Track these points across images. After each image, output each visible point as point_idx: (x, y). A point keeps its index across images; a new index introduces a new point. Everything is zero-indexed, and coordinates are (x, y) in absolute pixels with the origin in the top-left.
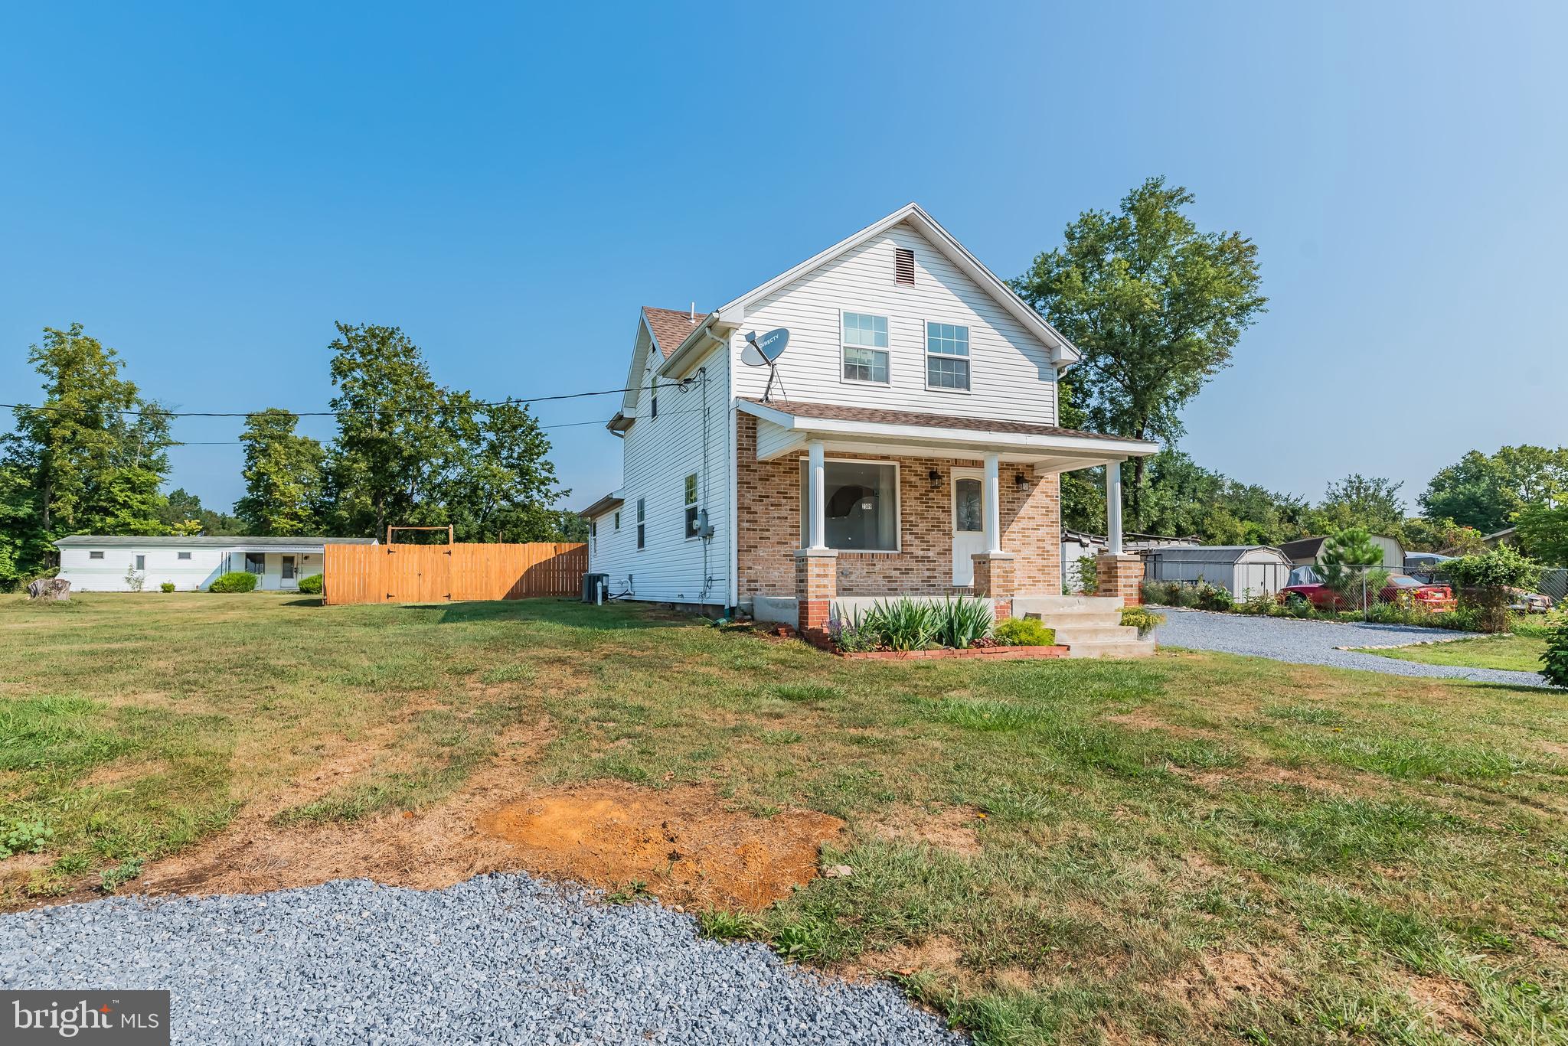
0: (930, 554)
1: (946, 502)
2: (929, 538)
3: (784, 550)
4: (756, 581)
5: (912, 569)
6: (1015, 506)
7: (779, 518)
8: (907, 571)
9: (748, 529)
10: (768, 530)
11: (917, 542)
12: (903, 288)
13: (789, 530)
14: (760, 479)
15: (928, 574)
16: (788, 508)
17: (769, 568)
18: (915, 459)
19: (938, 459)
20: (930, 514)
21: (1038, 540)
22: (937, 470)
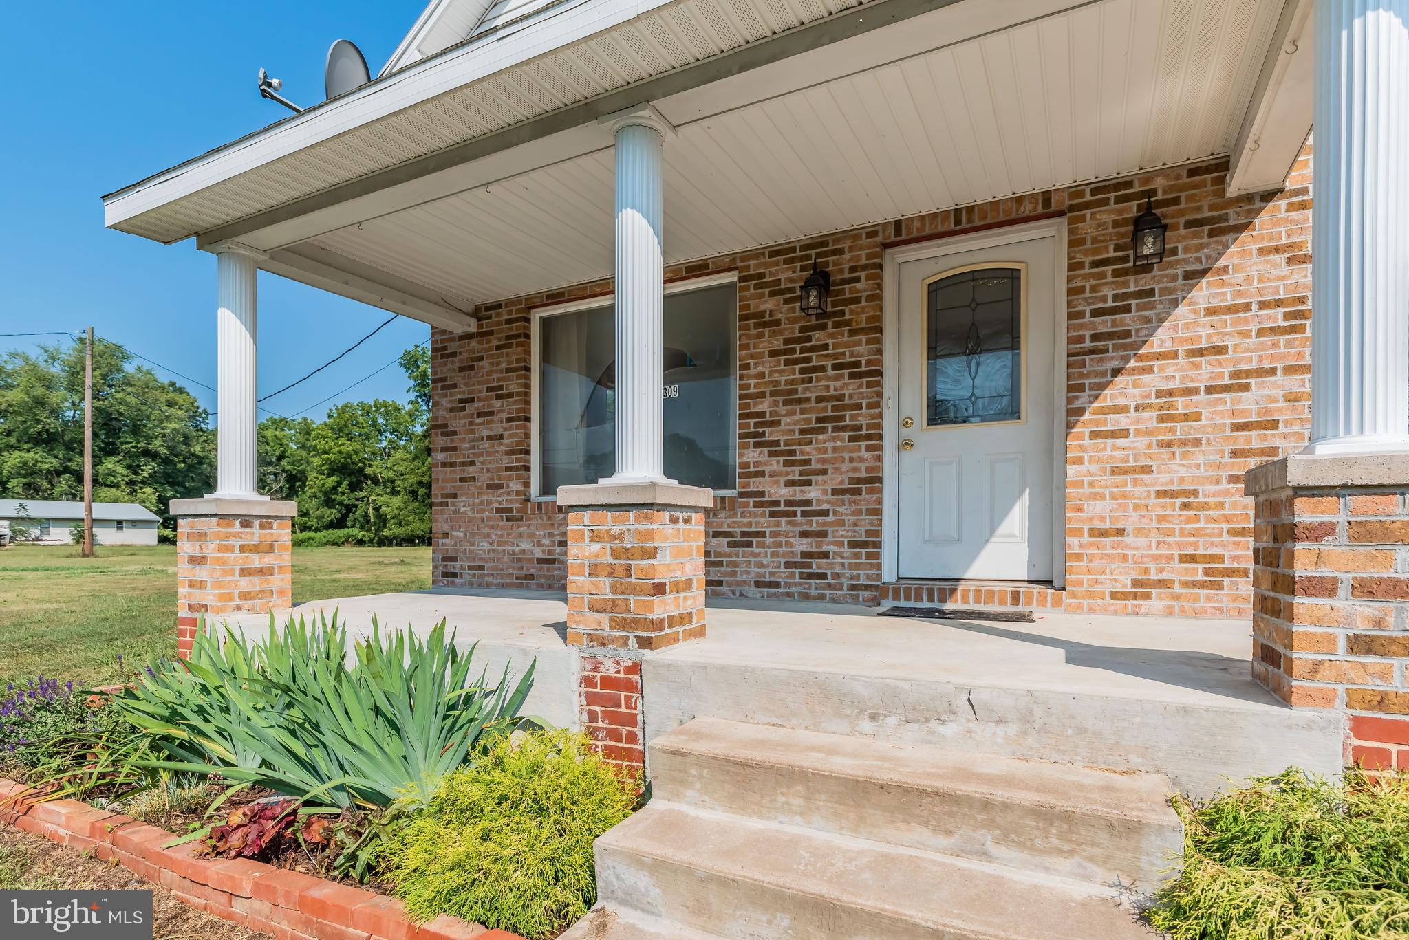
0: (812, 493)
1: (863, 348)
2: (809, 451)
3: (496, 499)
4: (454, 559)
5: (762, 534)
6: (1127, 321)
7: (490, 438)
8: (747, 539)
9: (444, 465)
10: (472, 463)
11: (775, 464)
13: (507, 461)
14: (462, 369)
15: (803, 545)
16: (504, 416)
17: (473, 535)
18: (776, 252)
20: (818, 386)
21: (1237, 427)
22: (839, 267)
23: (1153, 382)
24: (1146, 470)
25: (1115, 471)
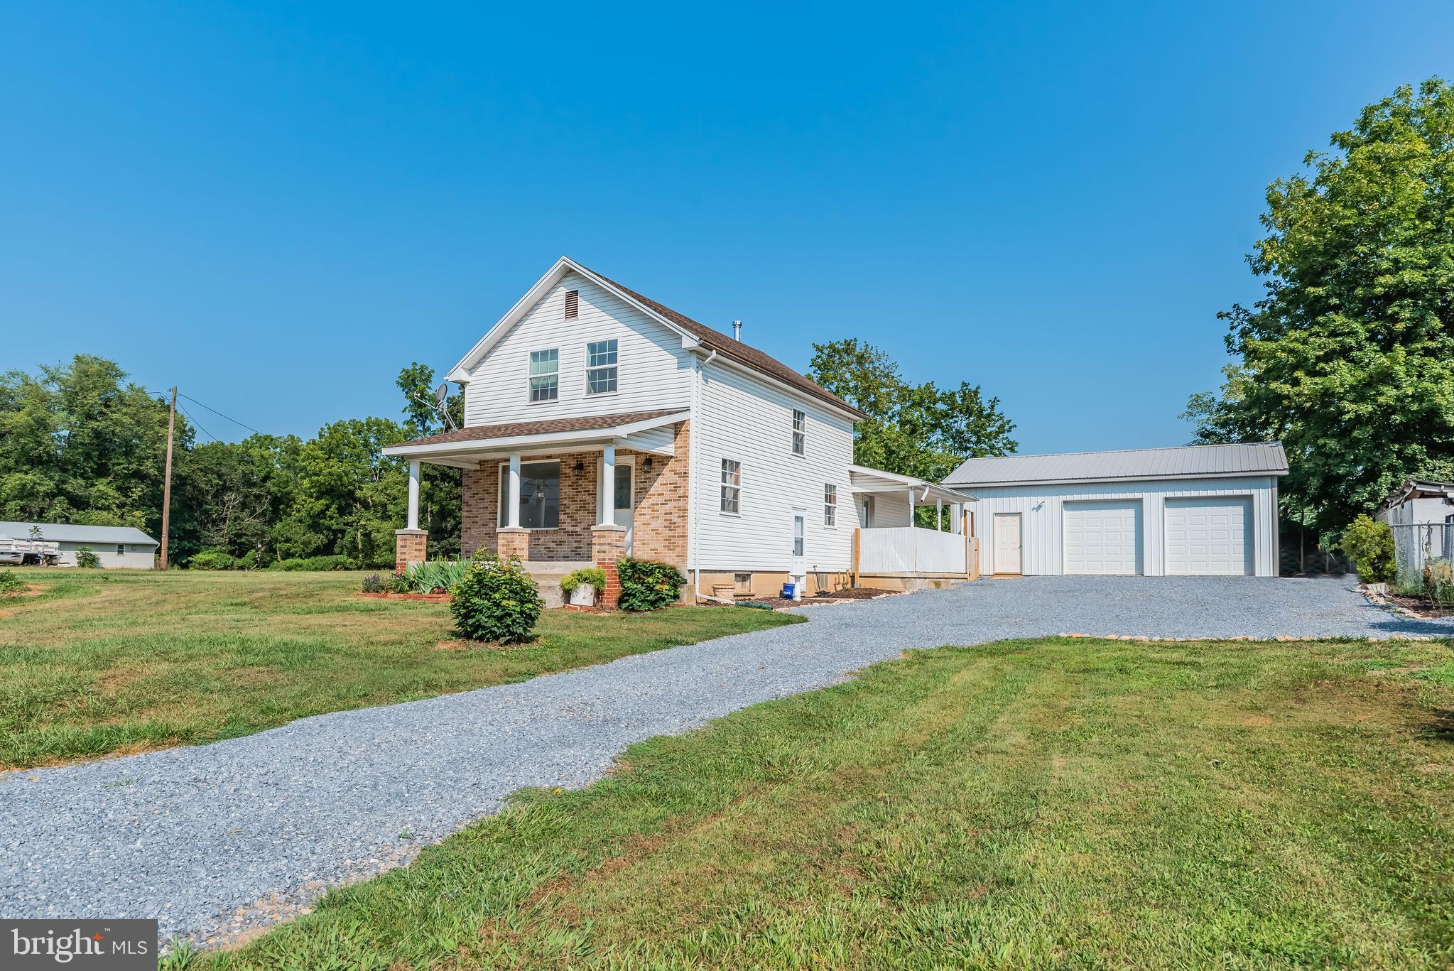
0: (578, 529)
1: (591, 487)
2: (577, 516)
3: (485, 530)
5: (564, 542)
6: (646, 485)
7: (484, 508)
8: (560, 543)
9: (467, 517)
10: (477, 517)
11: (569, 520)
12: (572, 322)
13: (488, 516)
14: (474, 482)
15: (575, 545)
16: (489, 500)
17: (478, 542)
18: (570, 455)
19: (586, 453)
20: (581, 497)
21: (666, 514)
22: (586, 462)
23: (651, 501)
24: (649, 524)
25: (644, 524)
